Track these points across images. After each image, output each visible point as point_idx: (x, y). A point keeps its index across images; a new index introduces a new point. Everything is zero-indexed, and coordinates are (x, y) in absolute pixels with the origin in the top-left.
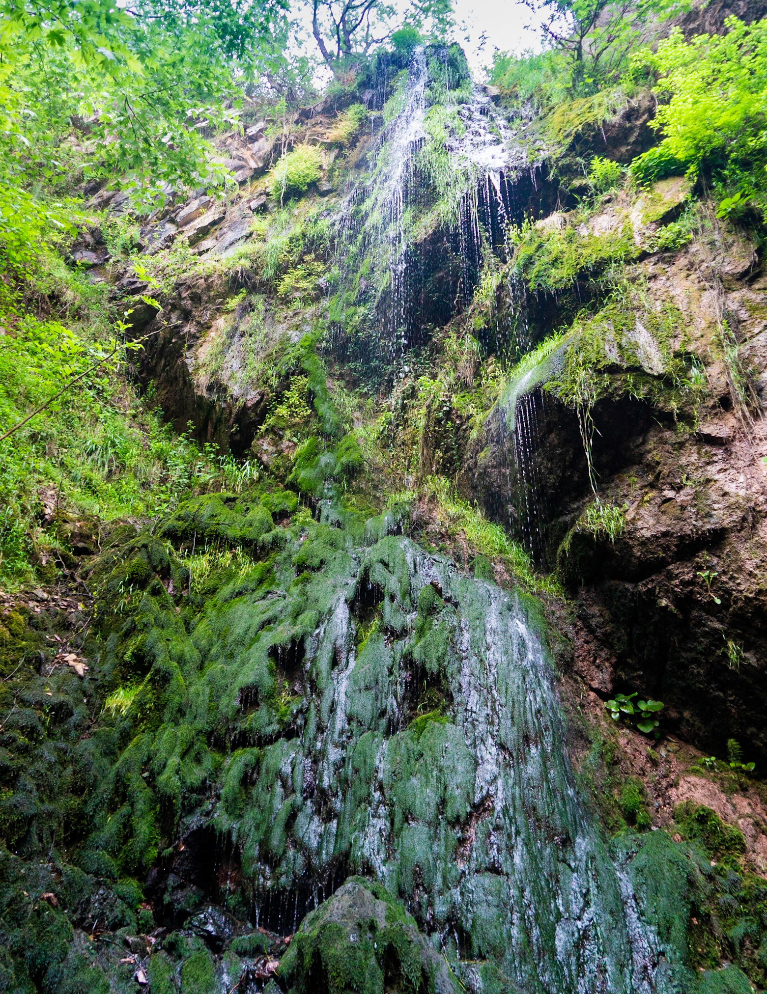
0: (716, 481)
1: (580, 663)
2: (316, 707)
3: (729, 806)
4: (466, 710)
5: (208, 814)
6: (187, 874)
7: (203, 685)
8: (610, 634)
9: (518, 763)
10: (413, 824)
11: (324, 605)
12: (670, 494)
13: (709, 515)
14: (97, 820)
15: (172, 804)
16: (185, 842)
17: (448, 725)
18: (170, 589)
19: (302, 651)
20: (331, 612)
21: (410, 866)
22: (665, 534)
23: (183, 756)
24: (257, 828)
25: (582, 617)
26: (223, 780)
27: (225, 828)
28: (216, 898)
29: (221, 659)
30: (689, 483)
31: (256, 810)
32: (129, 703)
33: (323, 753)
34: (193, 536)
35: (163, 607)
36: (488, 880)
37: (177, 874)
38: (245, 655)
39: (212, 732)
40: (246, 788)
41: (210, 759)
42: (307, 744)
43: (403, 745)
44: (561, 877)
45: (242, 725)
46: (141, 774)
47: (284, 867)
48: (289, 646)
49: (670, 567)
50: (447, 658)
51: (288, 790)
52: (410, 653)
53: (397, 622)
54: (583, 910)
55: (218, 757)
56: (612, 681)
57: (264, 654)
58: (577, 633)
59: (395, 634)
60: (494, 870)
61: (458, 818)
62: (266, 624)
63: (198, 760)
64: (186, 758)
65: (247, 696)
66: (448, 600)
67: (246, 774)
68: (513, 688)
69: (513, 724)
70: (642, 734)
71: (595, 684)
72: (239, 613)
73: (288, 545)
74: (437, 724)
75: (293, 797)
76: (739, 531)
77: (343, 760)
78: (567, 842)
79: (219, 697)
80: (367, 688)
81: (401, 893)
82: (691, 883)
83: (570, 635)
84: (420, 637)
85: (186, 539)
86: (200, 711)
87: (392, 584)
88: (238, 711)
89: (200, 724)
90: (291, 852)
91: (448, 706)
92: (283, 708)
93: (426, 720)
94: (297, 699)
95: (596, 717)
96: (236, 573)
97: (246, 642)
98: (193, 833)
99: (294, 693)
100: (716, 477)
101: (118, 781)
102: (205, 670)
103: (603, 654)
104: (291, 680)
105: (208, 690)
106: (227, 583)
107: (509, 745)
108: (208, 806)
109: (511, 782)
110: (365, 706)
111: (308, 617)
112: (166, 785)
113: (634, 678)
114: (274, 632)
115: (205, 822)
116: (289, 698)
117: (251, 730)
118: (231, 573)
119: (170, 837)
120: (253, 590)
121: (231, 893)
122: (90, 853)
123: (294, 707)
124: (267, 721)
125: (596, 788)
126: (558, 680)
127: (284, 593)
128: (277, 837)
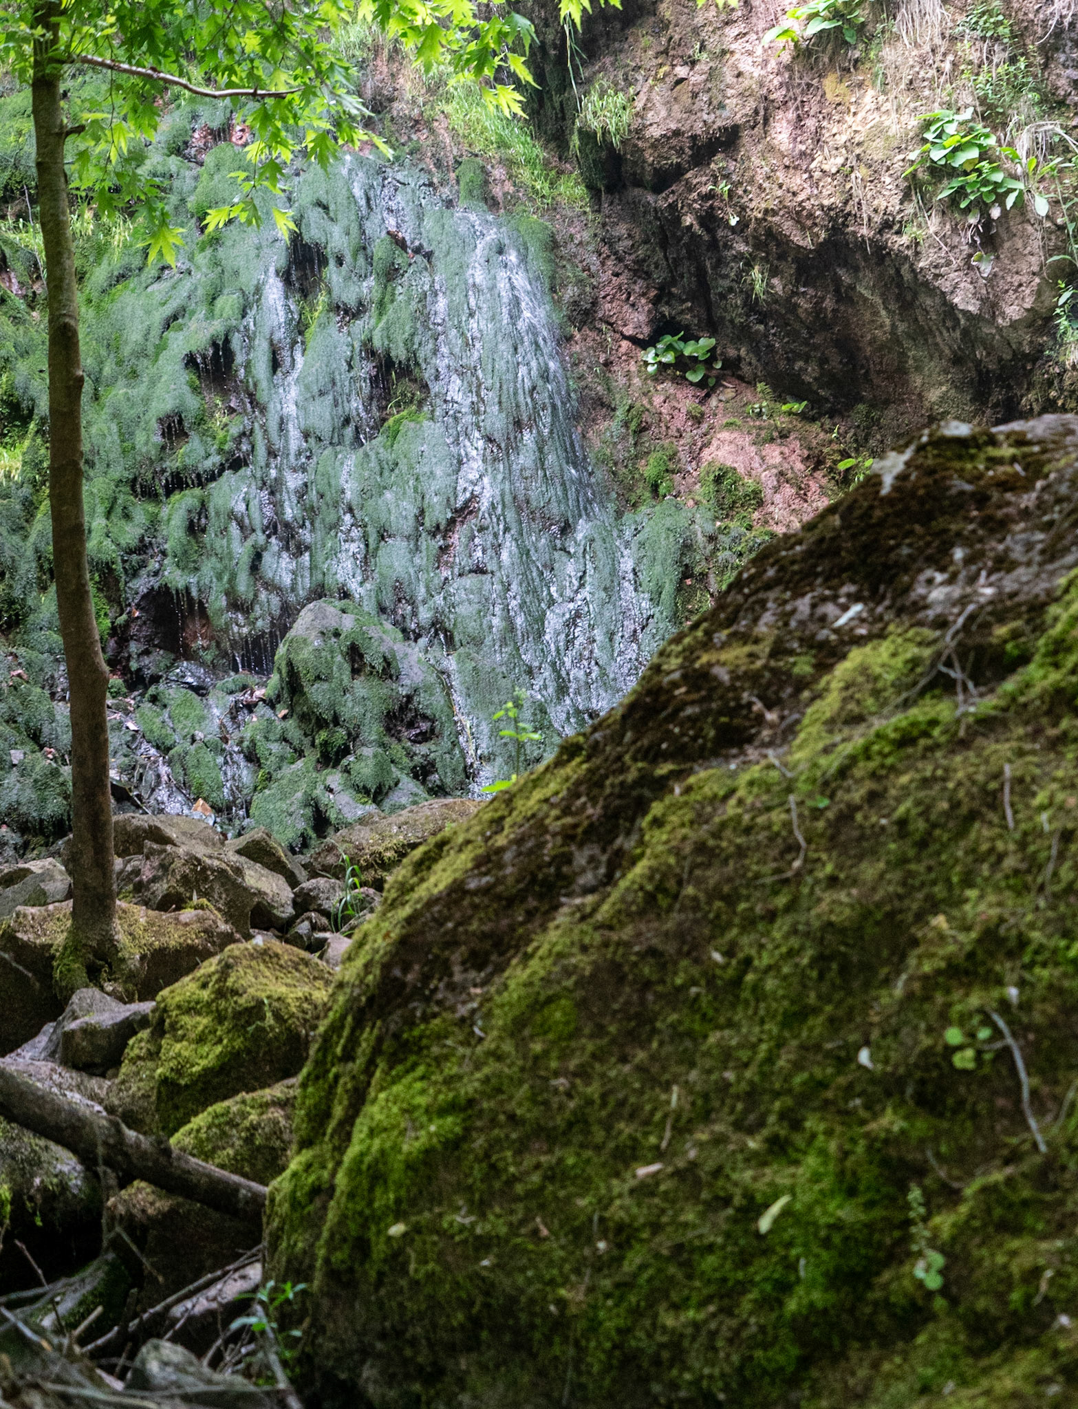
0: (732, 53)
1: (608, 306)
2: (262, 426)
3: (757, 458)
4: (446, 401)
5: (156, 574)
6: (149, 640)
7: (106, 421)
8: (644, 260)
9: (508, 454)
10: (390, 541)
11: (248, 281)
12: (681, 71)
13: (721, 106)
14: (30, 602)
15: (111, 570)
16: (138, 606)
17: (426, 423)
18: (15, 287)
19: (229, 355)
20: (258, 290)
21: (390, 582)
22: (677, 133)
23: (108, 514)
24: (219, 578)
25: (608, 241)
27: (181, 585)
28: (189, 655)
29: (121, 382)
30: (704, 56)
31: (214, 559)
32: (19, 465)
33: (279, 481)
34: (23, 194)
35: (16, 320)
36: (470, 581)
37: (138, 640)
38: (153, 370)
39: (135, 480)
40: (195, 537)
41: (141, 511)
42: (258, 475)
43: (373, 457)
44: (556, 566)
45: (172, 464)
47: (258, 611)
48: (211, 352)
49: (689, 175)
50: (417, 340)
51: (246, 530)
52: (370, 340)
53: (349, 297)
54: (577, 592)
55: (151, 508)
56: (651, 322)
57: (179, 366)
58: (603, 264)
59: (350, 313)
60: (479, 570)
61: (438, 527)
62: (171, 322)
63: (127, 516)
64: (113, 517)
65: (169, 427)
66: (417, 250)
67: (191, 522)
68: (501, 365)
69: (501, 410)
70: (691, 384)
71: (629, 331)
72: (129, 309)
73: (176, 183)
74: (412, 425)
75: (253, 537)
76: (753, 128)
77: (306, 485)
78: (566, 529)
79: (132, 434)
80: (322, 394)
81: (382, 610)
82: (687, 547)
83: (593, 268)
84: (380, 314)
85: (13, 199)
86: (112, 456)
87: (336, 238)
88: (163, 448)
89: (117, 472)
90: (263, 596)
91: (425, 399)
92: (221, 434)
93: (398, 422)
94: (237, 419)
95: (628, 374)
96: (108, 243)
97: (152, 351)
98: (144, 597)
99: (232, 411)
100: (733, 47)
101: (40, 558)
102: (103, 400)
103: (637, 288)
104: (225, 394)
105: (114, 428)
106: (98, 260)
107: (497, 436)
108: (153, 565)
109: (500, 477)
110: (322, 416)
111: (228, 303)
112: (99, 551)
113: (682, 312)
114: (185, 332)
115: (155, 582)
116: (225, 419)
117: (185, 468)
118: (98, 243)
119: (119, 604)
120: (140, 269)
121: (204, 649)
122: (35, 635)
123: (235, 430)
124: (203, 453)
125: (616, 464)
126: (569, 339)
127: (188, 265)
128: (243, 585)
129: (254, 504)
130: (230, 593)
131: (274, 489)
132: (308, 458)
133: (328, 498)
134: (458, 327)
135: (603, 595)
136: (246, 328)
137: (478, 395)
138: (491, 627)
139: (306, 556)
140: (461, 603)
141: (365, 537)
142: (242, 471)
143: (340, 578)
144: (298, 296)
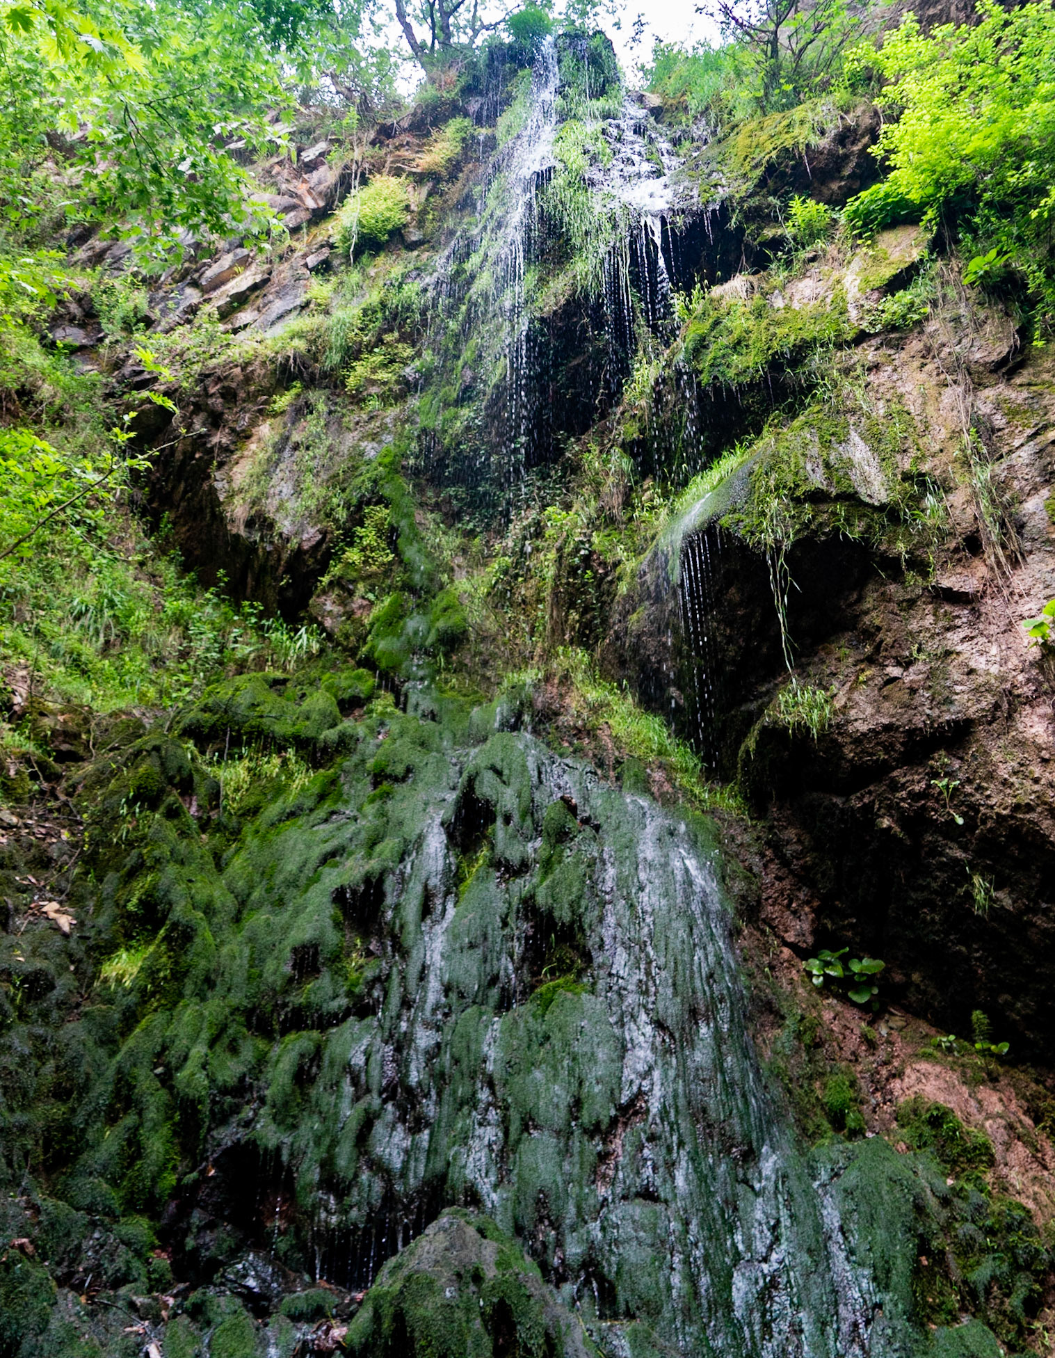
0: (958, 654)
1: (769, 908)
2: (400, 972)
3: (973, 1103)
4: (610, 975)
5: (248, 1124)
6: (218, 1208)
7: (240, 943)
8: (811, 867)
9: (682, 1048)
10: (535, 1134)
11: (411, 831)
12: (895, 671)
13: (948, 701)
14: (90, 1136)
15: (196, 1111)
16: (216, 1164)
18: (193, 809)
19: (381, 895)
20: (421, 838)
21: (531, 1192)
22: (888, 728)
23: (212, 1044)
24: (318, 1142)
26: (269, 1076)
27: (272, 1143)
28: (260, 1241)
29: (266, 908)
30: (922, 657)
31: (316, 1118)
32: (135, 970)
34: (225, 734)
35: (183, 834)
36: (638, 1209)
37: (204, 1208)
38: (300, 901)
39: (253, 1010)
40: (301, 1087)
41: (250, 1047)
44: (741, 1204)
45: (296, 999)
46: (152, 1070)
47: (355, 1196)
48: (362, 888)
49: (895, 773)
50: (583, 903)
51: (361, 1090)
52: (532, 897)
53: (514, 854)
54: (770, 1249)
55: (262, 1045)
56: (814, 932)
57: (327, 900)
58: (766, 866)
60: (648, 1195)
62: (329, 857)
63: (234, 1049)
64: (218, 1048)
65: (302, 959)
66: (586, 821)
67: (301, 1067)
70: (854, 1005)
71: (791, 937)
72: (291, 842)
73: (360, 746)
74: (569, 995)
75: (367, 1098)
76: (990, 723)
77: (438, 1045)
78: (750, 1156)
79: (263, 961)
80: (472, 946)
82: (920, 1209)
83: (755, 870)
85: (216, 738)
86: (236, 980)
87: (508, 799)
88: (291, 980)
89: (236, 999)
90: (365, 1177)
92: (354, 975)
94: (373, 962)
95: (791, 982)
96: (287, 786)
97: (301, 882)
98: (227, 1152)
99: (369, 954)
100: (959, 648)
101: (119, 1080)
102: (243, 923)
103: (801, 896)
104: (366, 936)
105: (247, 952)
106: (274, 799)
108: (247, 1113)
109: (672, 1073)
111: (389, 846)
112: (188, 1085)
113: (844, 928)
114: (340, 869)
115: (242, 1134)
116: (362, 961)
117: (309, 1005)
118: (279, 785)
119: (194, 1157)
120: (311, 810)
121: (281, 1233)
122: (80, 1181)
123: (369, 974)
124: (330, 993)
125: (791, 1080)
126: (739, 932)
127: (355, 813)
128: (344, 1155)
129: (376, 1058)
130: (327, 1164)
131: (401, 1044)
132: (446, 1015)
133: (464, 1065)
134: (627, 898)
135: (806, 1258)
136: (402, 873)
137: (648, 973)
138: (669, 1288)
139: (426, 1134)
140: (628, 1240)
141: (505, 1124)
142: (368, 1020)
143: (469, 1173)
144: (458, 850)
